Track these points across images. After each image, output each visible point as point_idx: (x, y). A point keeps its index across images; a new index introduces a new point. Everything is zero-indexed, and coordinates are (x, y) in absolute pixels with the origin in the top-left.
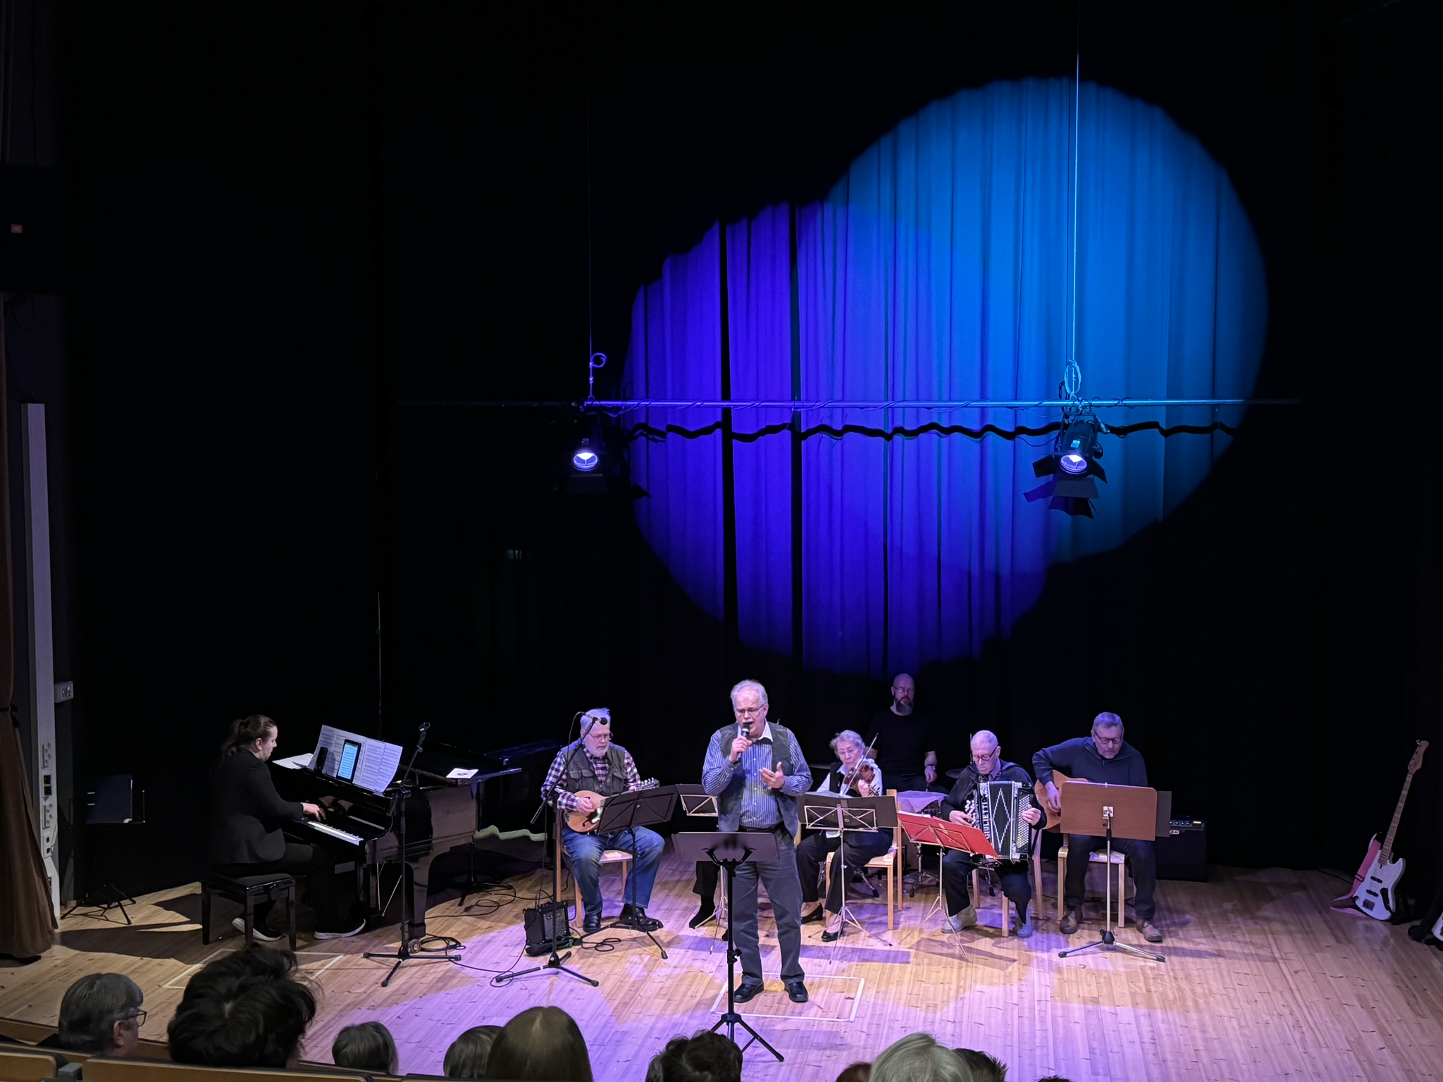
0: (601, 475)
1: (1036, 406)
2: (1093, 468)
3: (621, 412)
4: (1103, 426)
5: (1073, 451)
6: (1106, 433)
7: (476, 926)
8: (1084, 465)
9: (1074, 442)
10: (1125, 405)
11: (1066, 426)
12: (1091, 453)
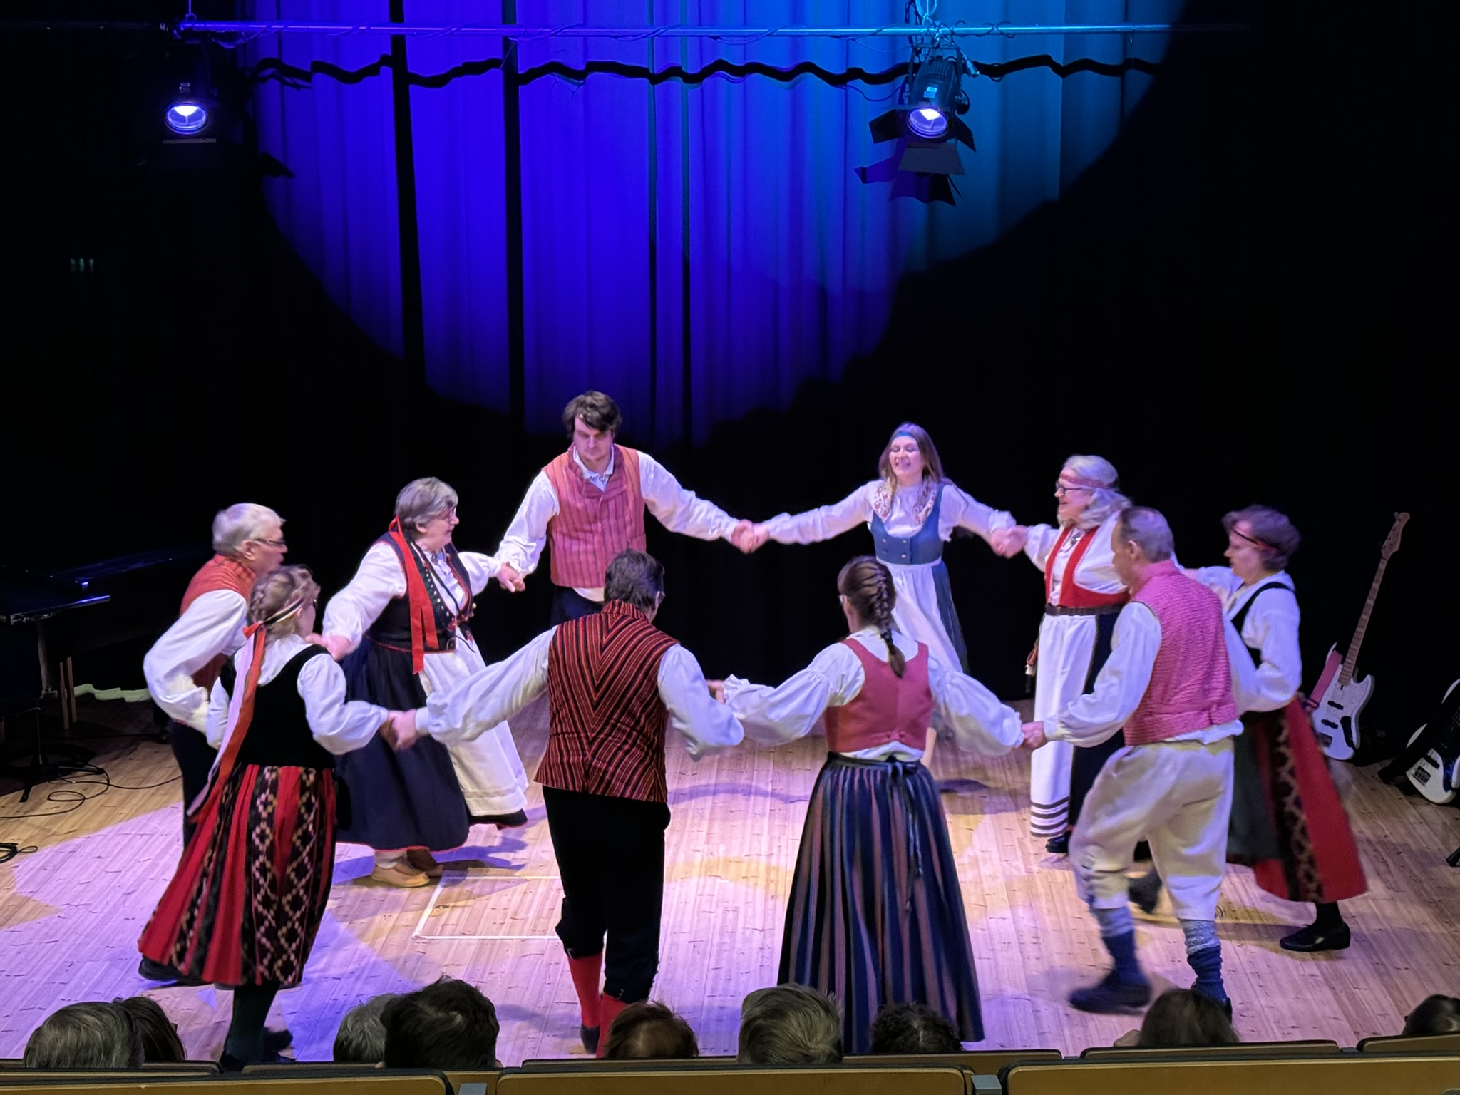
0: (214, 140)
1: (873, 34)
2: (956, 129)
3: (241, 41)
4: (969, 65)
5: (927, 102)
6: (975, 76)
7: (49, 831)
8: (942, 124)
9: (929, 89)
10: (1002, 33)
11: (917, 67)
12: (954, 107)
